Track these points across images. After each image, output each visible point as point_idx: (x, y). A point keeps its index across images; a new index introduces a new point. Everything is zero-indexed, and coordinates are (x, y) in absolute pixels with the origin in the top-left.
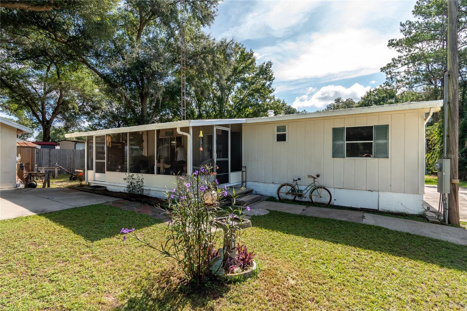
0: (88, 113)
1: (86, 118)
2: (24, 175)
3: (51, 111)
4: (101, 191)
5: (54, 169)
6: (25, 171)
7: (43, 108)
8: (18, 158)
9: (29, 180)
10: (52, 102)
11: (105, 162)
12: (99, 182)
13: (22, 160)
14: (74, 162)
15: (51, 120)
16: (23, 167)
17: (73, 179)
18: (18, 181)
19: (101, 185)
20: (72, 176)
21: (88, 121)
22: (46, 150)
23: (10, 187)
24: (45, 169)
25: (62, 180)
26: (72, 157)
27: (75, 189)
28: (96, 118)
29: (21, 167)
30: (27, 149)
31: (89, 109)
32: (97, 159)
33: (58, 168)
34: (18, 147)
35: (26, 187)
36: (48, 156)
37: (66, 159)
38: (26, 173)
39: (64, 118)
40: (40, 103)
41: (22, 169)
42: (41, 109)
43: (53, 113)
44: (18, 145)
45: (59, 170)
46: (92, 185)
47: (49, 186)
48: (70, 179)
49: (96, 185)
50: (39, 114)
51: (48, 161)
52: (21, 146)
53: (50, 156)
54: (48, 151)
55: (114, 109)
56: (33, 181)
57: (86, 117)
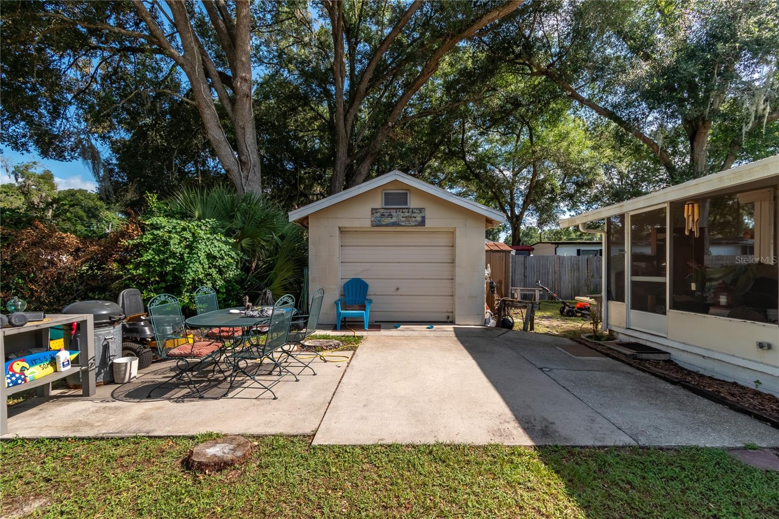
0: (571, 197)
1: (567, 206)
2: (496, 302)
3: (520, 202)
4: (657, 363)
5: (534, 291)
6: (496, 296)
7: (512, 199)
8: (487, 272)
9: (502, 314)
10: (522, 187)
11: (665, 284)
12: (645, 336)
13: (492, 275)
14: (560, 278)
15: (522, 213)
16: (493, 287)
17: (568, 313)
18: (488, 314)
19: (648, 344)
20: (564, 308)
21: (569, 210)
22: (521, 258)
23: (477, 324)
24: (521, 290)
25: (548, 314)
26: (557, 269)
27: (586, 345)
28: (583, 203)
29: (491, 287)
30: (498, 254)
31: (572, 188)
32: (634, 273)
33: (540, 291)
34: (487, 251)
35: (498, 325)
36: (523, 269)
37: (548, 273)
38: (498, 300)
39: (537, 209)
40: (508, 191)
41: (493, 292)
42: (509, 200)
43: (524, 204)
44: (486, 248)
45: (542, 293)
46: (623, 338)
47: (532, 328)
48: (562, 312)
49: (633, 340)
50: (507, 208)
51: (522, 277)
52: (491, 251)
53: (525, 268)
54: (523, 259)
55: (615, 181)
56: (508, 315)
57: (567, 203)
